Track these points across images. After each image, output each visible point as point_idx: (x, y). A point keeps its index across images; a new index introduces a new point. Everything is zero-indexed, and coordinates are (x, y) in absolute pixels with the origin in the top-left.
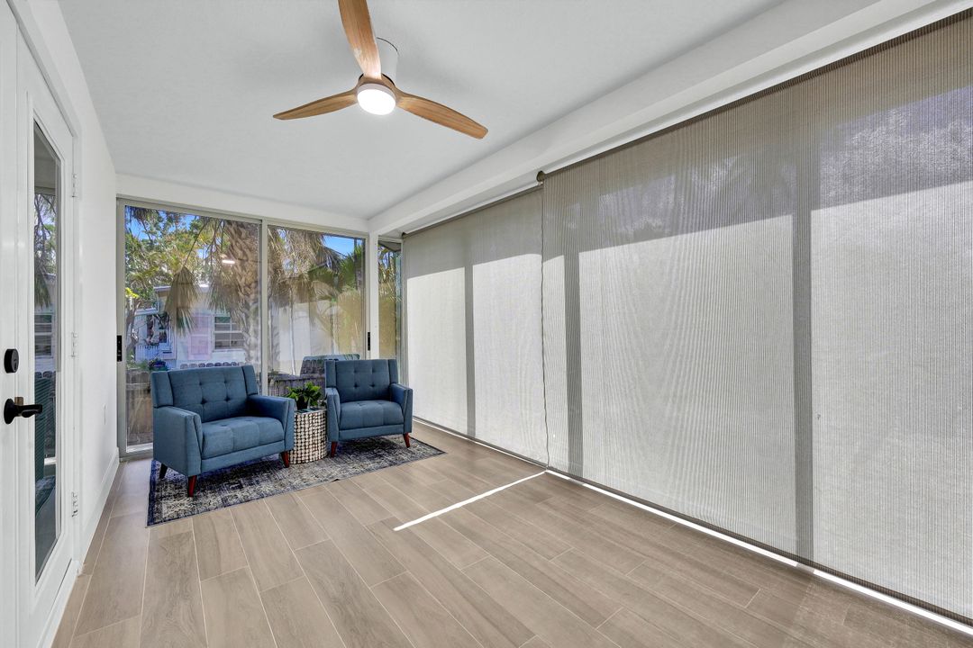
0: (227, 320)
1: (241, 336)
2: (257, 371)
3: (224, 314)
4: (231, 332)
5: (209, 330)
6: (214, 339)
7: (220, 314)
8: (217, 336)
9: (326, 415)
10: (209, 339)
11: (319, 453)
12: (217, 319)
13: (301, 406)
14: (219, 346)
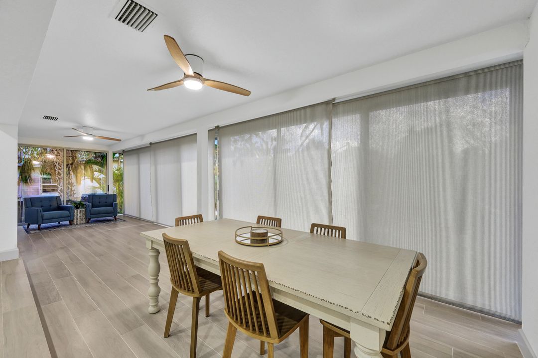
0: (49, 179)
1: (57, 186)
2: (62, 200)
3: (48, 176)
4: (51, 184)
5: (40, 184)
6: (42, 188)
7: (45, 176)
8: (44, 187)
9: (86, 211)
10: (40, 188)
11: (83, 222)
12: (44, 179)
13: (77, 208)
14: (44, 191)
